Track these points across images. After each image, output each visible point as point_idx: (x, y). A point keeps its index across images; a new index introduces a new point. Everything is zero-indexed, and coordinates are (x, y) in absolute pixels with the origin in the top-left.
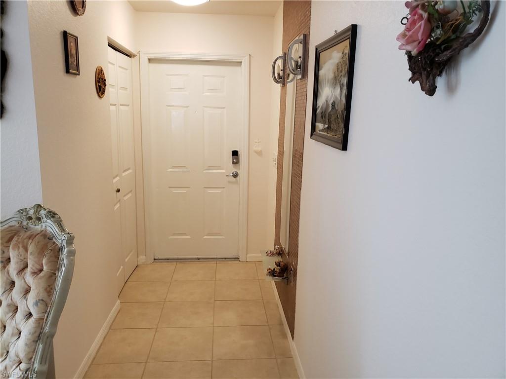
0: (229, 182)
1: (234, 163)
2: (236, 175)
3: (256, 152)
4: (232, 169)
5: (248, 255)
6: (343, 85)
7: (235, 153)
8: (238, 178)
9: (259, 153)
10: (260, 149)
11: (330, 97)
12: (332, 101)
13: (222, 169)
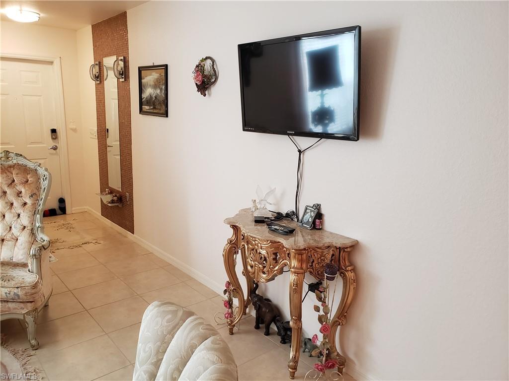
0: (50, 154)
1: (53, 139)
2: (55, 148)
3: (72, 129)
4: (52, 143)
5: (73, 209)
6: (162, 89)
7: (54, 131)
8: (58, 150)
9: (75, 130)
10: (75, 127)
11: (152, 94)
12: (154, 95)
13: (44, 144)
